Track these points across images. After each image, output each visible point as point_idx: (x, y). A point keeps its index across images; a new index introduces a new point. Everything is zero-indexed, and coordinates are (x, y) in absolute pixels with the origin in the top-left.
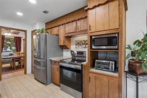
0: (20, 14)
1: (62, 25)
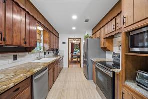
0: (74, 28)
1: (103, 27)
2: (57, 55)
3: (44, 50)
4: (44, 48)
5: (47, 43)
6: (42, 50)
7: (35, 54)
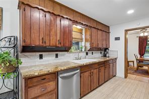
2: (105, 56)
3: (85, 50)
4: (86, 47)
5: (88, 41)
6: (83, 50)
7: (74, 54)
